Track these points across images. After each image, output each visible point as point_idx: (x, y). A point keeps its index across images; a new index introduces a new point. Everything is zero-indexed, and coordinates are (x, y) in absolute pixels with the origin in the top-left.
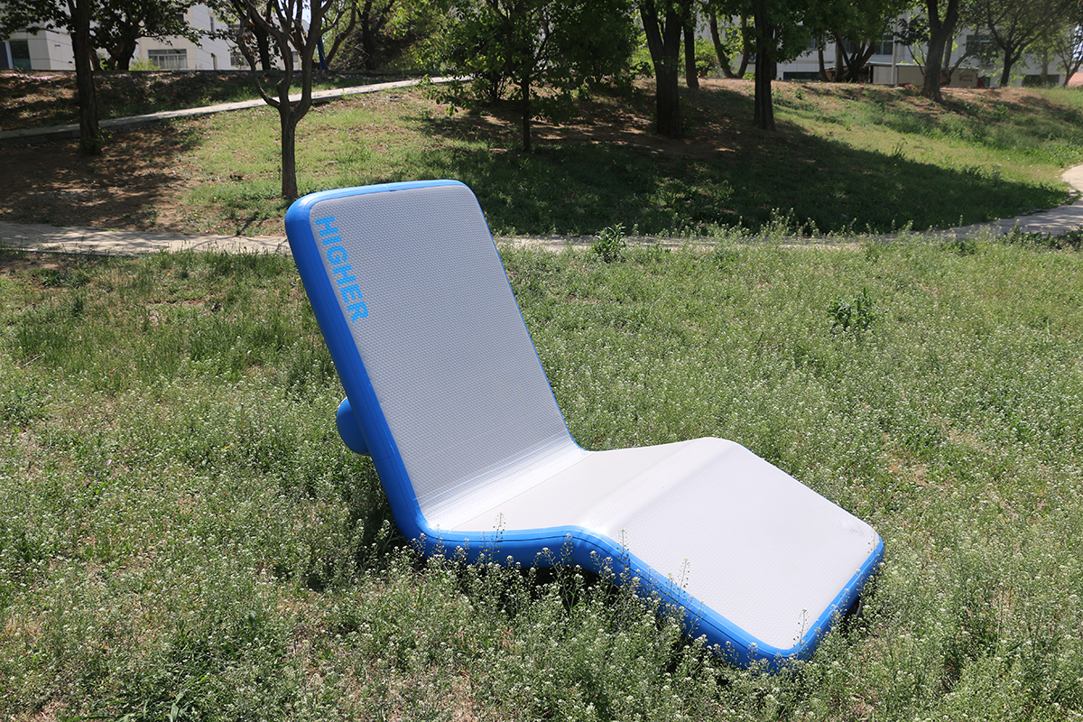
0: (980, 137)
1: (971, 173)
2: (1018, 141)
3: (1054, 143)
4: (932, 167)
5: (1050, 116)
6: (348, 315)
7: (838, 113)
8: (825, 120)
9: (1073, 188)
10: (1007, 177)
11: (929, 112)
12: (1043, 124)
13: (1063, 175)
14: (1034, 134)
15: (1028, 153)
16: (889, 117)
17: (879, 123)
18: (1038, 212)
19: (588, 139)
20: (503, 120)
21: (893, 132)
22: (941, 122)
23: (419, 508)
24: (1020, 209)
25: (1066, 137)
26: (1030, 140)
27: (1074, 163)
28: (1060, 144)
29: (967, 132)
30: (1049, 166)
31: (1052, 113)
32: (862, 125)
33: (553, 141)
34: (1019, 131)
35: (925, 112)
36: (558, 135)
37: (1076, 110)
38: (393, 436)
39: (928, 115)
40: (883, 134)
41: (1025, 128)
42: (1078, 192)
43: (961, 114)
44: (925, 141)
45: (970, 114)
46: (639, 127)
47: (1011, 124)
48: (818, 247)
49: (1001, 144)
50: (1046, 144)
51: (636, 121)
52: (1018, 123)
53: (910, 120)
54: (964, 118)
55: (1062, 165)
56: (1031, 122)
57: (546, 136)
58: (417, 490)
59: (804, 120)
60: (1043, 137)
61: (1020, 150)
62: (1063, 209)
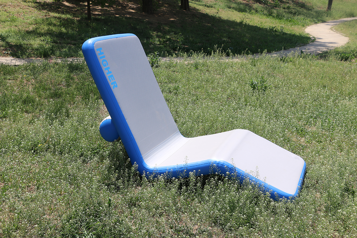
0: (270, 14)
1: (272, 29)
2: (285, 16)
3: (299, 17)
4: (256, 27)
5: (295, 5)
6: (112, 86)
7: (213, 3)
8: (208, 7)
9: (311, 36)
10: (285, 31)
11: (248, 3)
12: (294, 9)
13: (305, 30)
14: (291, 13)
15: (290, 21)
16: (233, 5)
17: (230, 8)
18: (303, 45)
19: (113, 14)
20: (72, 4)
21: (236, 12)
22: (254, 7)
23: (143, 160)
24: (297, 44)
25: (303, 14)
26: (290, 15)
27: (308, 25)
28: (301, 17)
29: (265, 12)
30: (300, 27)
31: (296, 4)
32: (223, 8)
33: (98, 15)
34: (285, 12)
35: (247, 3)
36: (100, 12)
37: (304, 3)
38: (132, 132)
39: (249, 4)
40: (232, 12)
41: (287, 10)
42: (314, 37)
43: (262, 4)
44: (249, 15)
45: (265, 4)
46: (133, 9)
47: (282, 9)
48: (237, 60)
49: (279, 17)
50: (296, 17)
51: (131, 6)
52: (284, 8)
53: (242, 6)
54: (262, 6)
55: (303, 26)
56: (288, 8)
57: (94, 12)
58: (141, 153)
59: (200, 6)
60: (295, 14)
61: (287, 20)
62: (312, 44)
